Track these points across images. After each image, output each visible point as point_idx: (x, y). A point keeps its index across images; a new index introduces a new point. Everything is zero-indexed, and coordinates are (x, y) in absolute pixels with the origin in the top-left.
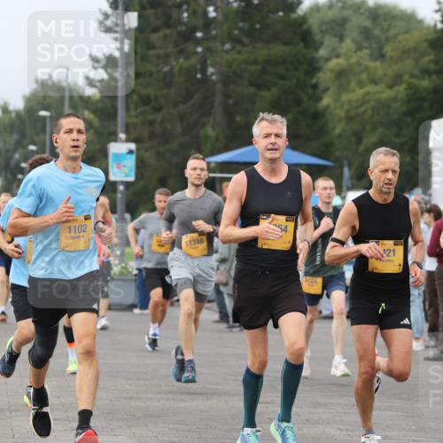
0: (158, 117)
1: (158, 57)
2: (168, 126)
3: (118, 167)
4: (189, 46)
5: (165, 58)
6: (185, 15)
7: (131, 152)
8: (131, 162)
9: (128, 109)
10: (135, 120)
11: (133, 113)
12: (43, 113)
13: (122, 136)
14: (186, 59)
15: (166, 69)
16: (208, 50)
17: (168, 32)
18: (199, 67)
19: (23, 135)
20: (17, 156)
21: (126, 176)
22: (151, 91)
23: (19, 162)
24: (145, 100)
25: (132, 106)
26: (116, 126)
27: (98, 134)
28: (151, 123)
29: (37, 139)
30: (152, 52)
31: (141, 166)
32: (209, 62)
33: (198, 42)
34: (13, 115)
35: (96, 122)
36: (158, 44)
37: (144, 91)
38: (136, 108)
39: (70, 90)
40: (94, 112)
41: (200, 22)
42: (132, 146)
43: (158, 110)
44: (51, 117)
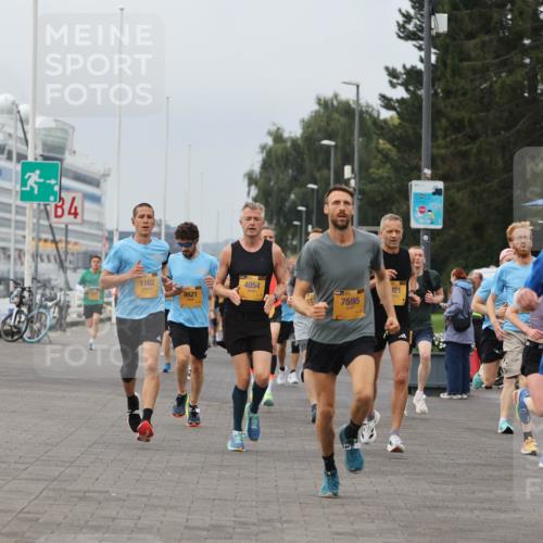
0: (474, 148)
1: (474, 71)
2: (487, 160)
3: (421, 212)
4: (514, 56)
5: (483, 72)
6: (509, 17)
7: (437, 192)
8: (438, 204)
9: (434, 137)
10: (443, 151)
11: (440, 142)
12: (325, 142)
13: (428, 172)
14: (510, 72)
15: (485, 85)
16: (537, 61)
17: (487, 38)
18: (526, 83)
19: (300, 170)
20: (293, 196)
21: (432, 223)
22: (465, 114)
23: (295, 205)
24: (457, 126)
25: (440, 133)
26: (420, 159)
27: (396, 169)
28: (464, 155)
29: (318, 175)
30: (466, 64)
31: (450, 210)
32: (539, 77)
33: (526, 51)
34: (289, 144)
35: (394, 153)
36: (473, 55)
37: (455, 115)
38: (445, 137)
39: (361, 112)
40: (391, 141)
41: (529, 25)
42: (440, 185)
43: (473, 138)
44: (335, 147)
